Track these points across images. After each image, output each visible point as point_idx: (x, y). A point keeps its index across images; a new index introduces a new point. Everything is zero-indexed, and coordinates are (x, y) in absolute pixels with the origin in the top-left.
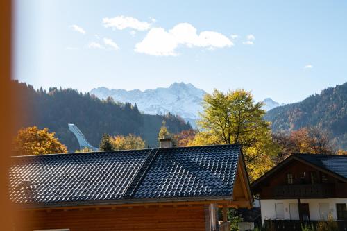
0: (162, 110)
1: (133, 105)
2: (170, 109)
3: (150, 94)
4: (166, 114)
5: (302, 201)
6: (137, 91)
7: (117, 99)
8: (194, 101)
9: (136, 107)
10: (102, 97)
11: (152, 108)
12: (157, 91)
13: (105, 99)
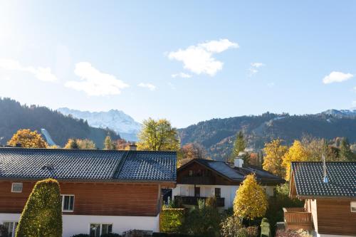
0: (102, 126)
1: (85, 120)
2: (107, 125)
3: (96, 115)
4: (105, 127)
5: (197, 186)
6: (88, 112)
7: (75, 116)
8: (123, 122)
9: (86, 123)
10: (65, 114)
11: (96, 124)
12: (100, 113)
13: (67, 115)
